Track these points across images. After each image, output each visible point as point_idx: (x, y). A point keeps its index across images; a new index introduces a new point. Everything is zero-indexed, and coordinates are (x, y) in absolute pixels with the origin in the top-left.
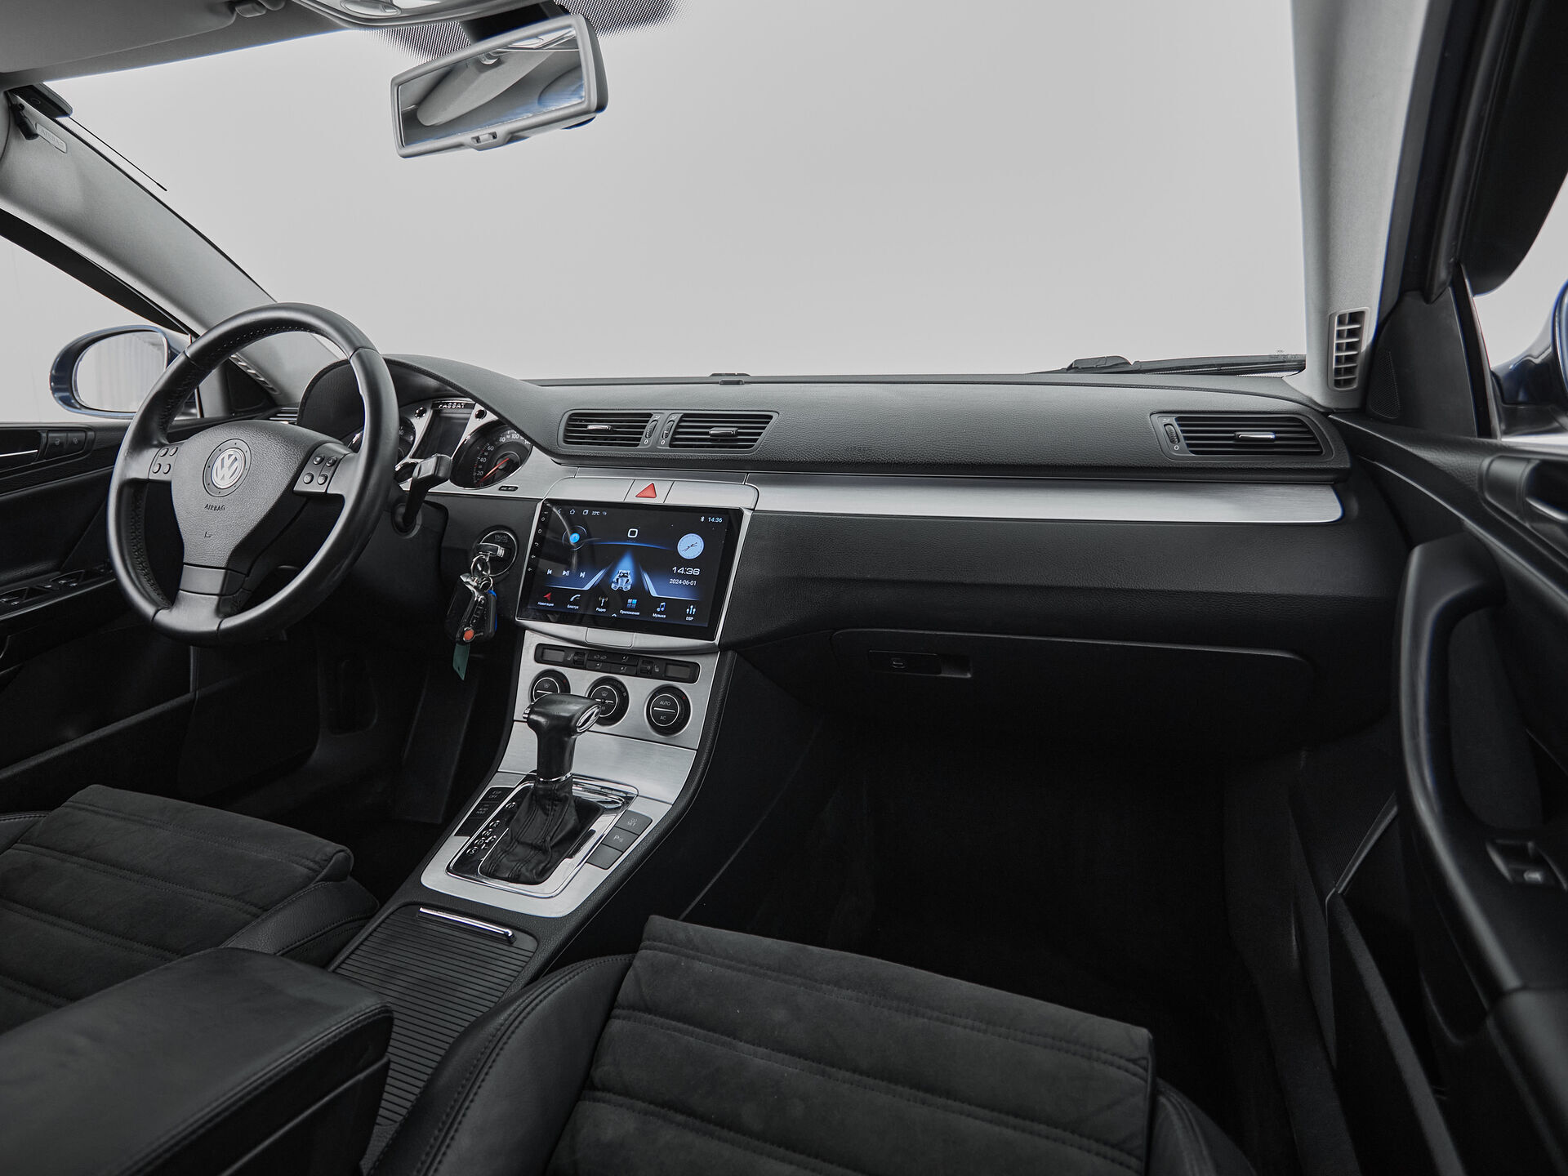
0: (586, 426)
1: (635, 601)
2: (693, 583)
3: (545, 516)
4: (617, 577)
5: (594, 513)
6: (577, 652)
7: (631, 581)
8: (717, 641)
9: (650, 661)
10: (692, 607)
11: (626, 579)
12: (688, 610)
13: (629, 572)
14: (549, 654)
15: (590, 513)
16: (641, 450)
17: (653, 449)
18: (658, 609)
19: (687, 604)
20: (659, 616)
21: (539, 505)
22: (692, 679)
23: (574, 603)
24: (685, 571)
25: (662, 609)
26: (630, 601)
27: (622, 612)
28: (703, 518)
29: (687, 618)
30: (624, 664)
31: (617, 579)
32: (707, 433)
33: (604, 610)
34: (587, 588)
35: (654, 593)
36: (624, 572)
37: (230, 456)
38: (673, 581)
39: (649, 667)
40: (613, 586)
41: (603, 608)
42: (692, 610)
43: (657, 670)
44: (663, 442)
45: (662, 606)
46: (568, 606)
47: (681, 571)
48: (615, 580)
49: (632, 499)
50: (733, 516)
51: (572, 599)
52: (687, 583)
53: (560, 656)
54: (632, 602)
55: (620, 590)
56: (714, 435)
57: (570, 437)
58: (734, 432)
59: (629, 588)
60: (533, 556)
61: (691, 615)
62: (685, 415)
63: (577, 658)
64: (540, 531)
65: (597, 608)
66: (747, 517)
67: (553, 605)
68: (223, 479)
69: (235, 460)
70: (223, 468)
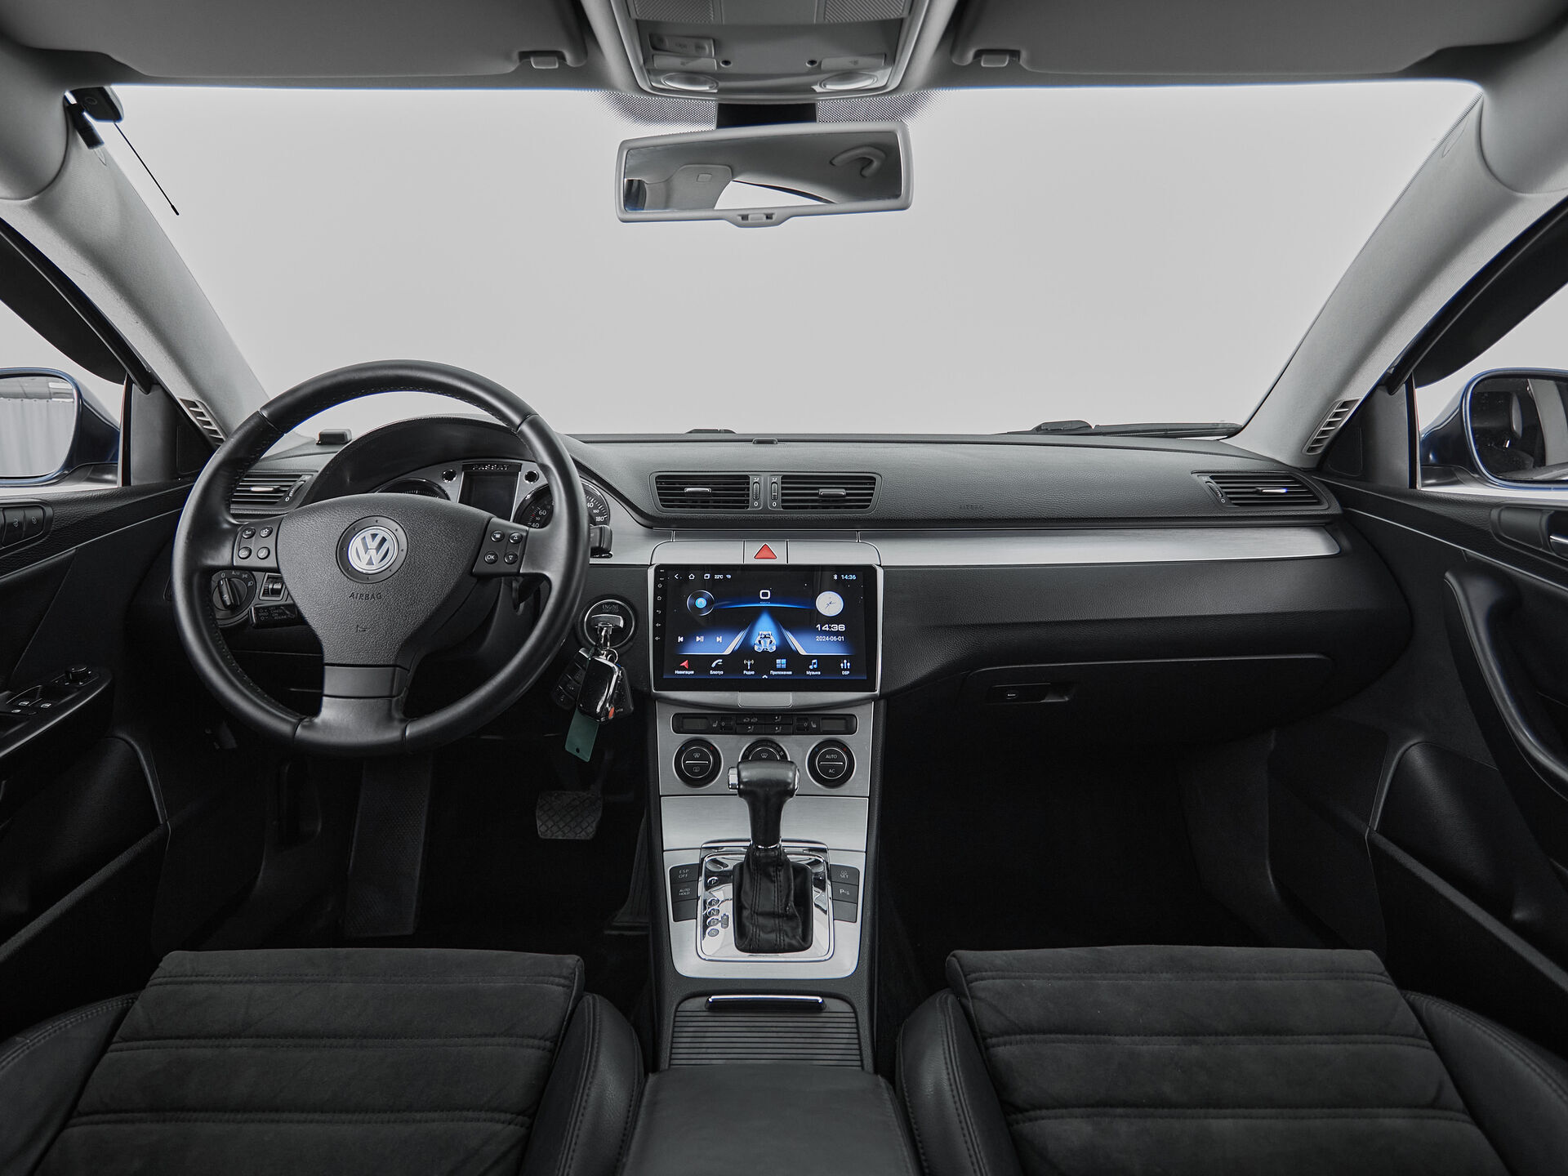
0: (683, 489)
1: (784, 661)
2: (840, 638)
3: (662, 582)
4: (759, 638)
5: (717, 577)
6: (723, 717)
7: (774, 641)
8: (877, 692)
9: (806, 718)
10: (845, 661)
11: (768, 641)
12: (842, 665)
13: (770, 633)
14: (688, 724)
15: (712, 577)
16: (750, 513)
17: (765, 510)
18: (811, 667)
19: (839, 659)
20: (813, 673)
21: (651, 573)
22: (851, 730)
23: (717, 668)
24: (830, 627)
25: (815, 666)
26: (778, 661)
27: (774, 673)
28: (836, 577)
29: (844, 673)
30: (778, 724)
31: (760, 641)
32: (816, 494)
33: (753, 673)
34: (728, 652)
35: (802, 652)
36: (765, 633)
37: (374, 536)
38: (819, 638)
39: (806, 724)
40: (756, 648)
41: (751, 670)
42: (846, 664)
43: (814, 726)
44: (775, 504)
45: (815, 663)
46: (711, 672)
47: (826, 628)
48: (757, 642)
49: (751, 560)
50: (867, 572)
51: (713, 665)
52: (835, 638)
53: (700, 724)
54: (781, 662)
55: (765, 652)
56: (824, 496)
57: (665, 501)
58: (842, 492)
59: (774, 648)
60: (658, 625)
61: (847, 669)
62: (784, 477)
63: (723, 724)
64: (659, 598)
65: (745, 672)
66: (880, 573)
67: (693, 672)
68: (370, 563)
69: (384, 540)
70: (366, 549)
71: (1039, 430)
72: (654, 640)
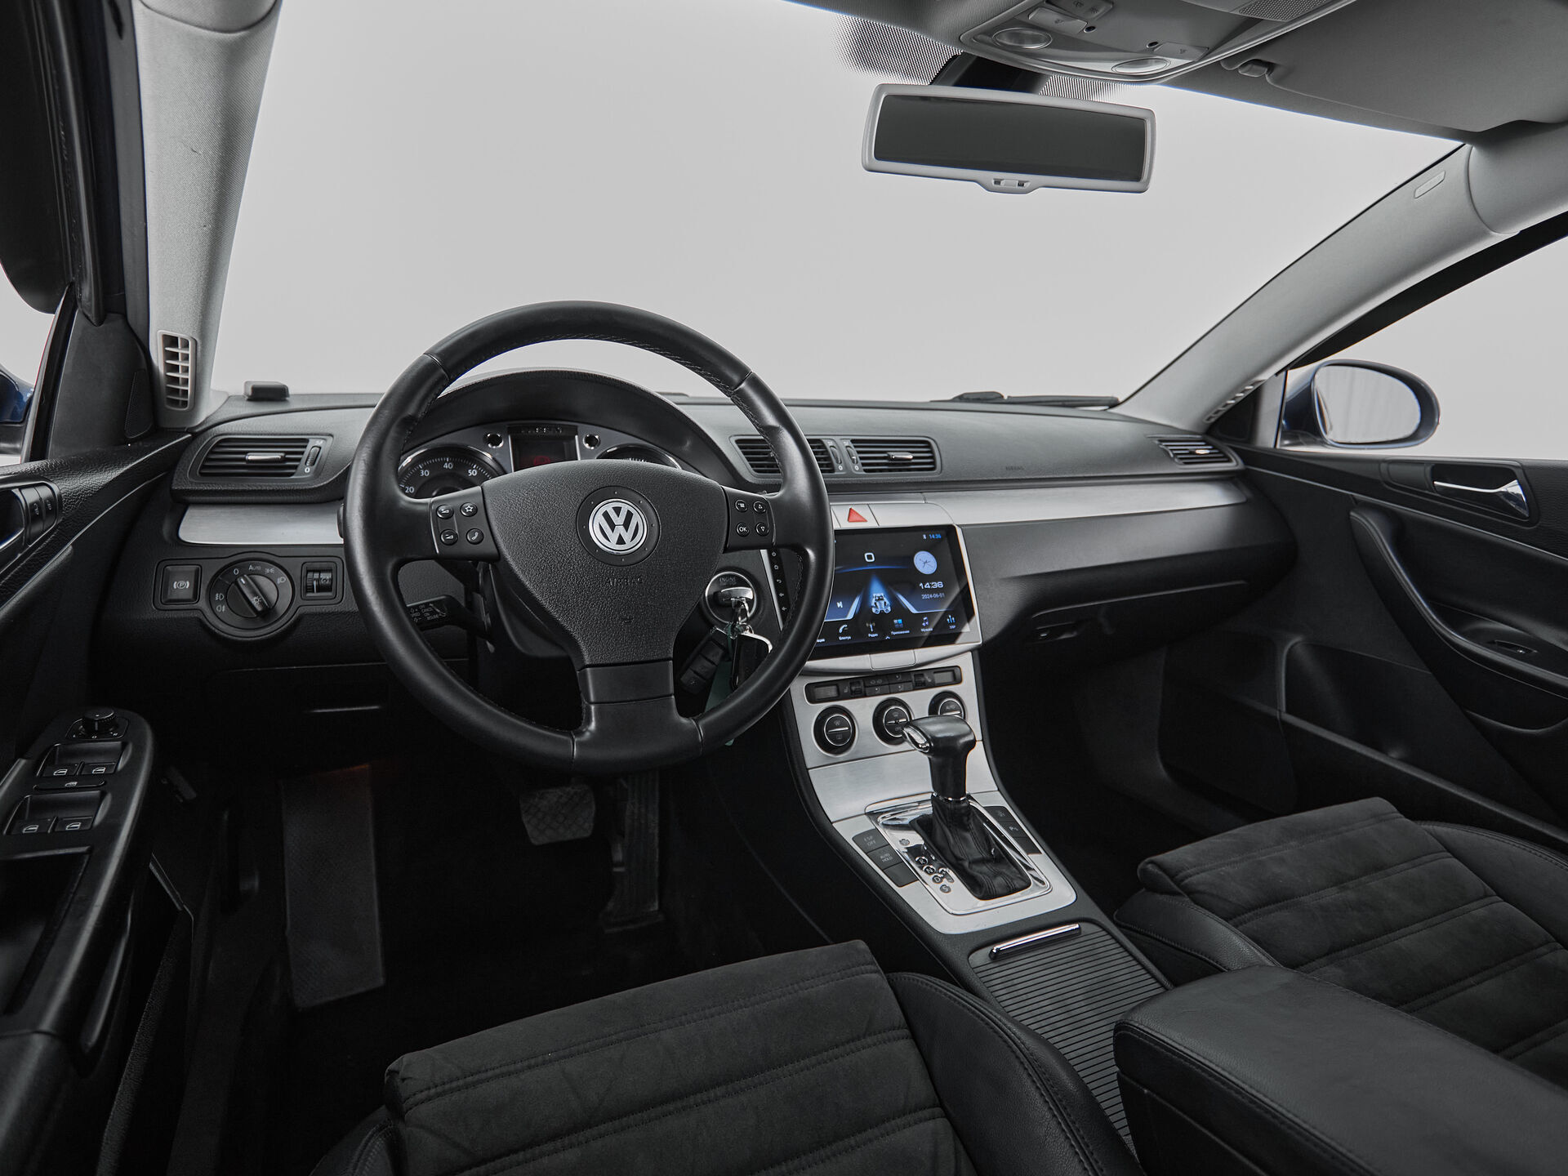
1: (900, 621)
2: (941, 595)
4: (874, 601)
6: (852, 682)
7: (888, 603)
8: (978, 642)
9: (921, 674)
11: (883, 602)
13: (882, 595)
14: (821, 692)
16: (837, 476)
17: (850, 474)
18: (923, 624)
20: (927, 630)
22: (957, 680)
23: (844, 633)
24: (931, 585)
25: (927, 623)
26: (895, 621)
27: (894, 633)
28: (925, 537)
29: (950, 627)
30: (899, 683)
31: (876, 604)
32: (888, 458)
33: (876, 635)
34: (850, 616)
35: (913, 611)
36: (879, 595)
38: (924, 596)
39: (922, 680)
40: (874, 610)
41: (874, 632)
42: (949, 619)
43: (928, 680)
44: (856, 468)
45: (925, 621)
46: (840, 638)
47: (927, 586)
48: (873, 604)
50: (949, 530)
51: (841, 631)
52: (937, 596)
53: (832, 692)
54: (898, 622)
55: (882, 612)
56: (896, 459)
57: (757, 466)
58: (910, 456)
59: (889, 609)
60: (781, 595)
61: (953, 624)
62: (853, 441)
63: (853, 688)
64: (776, 567)
65: (869, 635)
66: (959, 531)
67: (823, 640)
68: (621, 541)
69: (629, 515)
70: (612, 526)
71: (962, 398)
72: (781, 611)
